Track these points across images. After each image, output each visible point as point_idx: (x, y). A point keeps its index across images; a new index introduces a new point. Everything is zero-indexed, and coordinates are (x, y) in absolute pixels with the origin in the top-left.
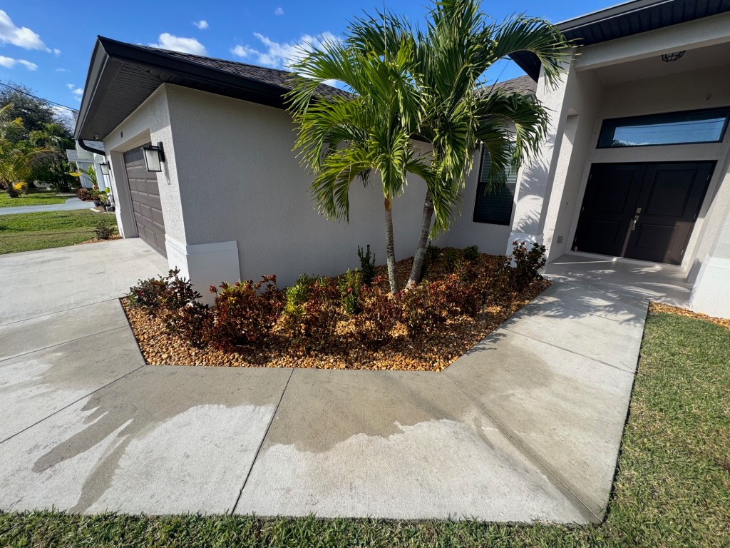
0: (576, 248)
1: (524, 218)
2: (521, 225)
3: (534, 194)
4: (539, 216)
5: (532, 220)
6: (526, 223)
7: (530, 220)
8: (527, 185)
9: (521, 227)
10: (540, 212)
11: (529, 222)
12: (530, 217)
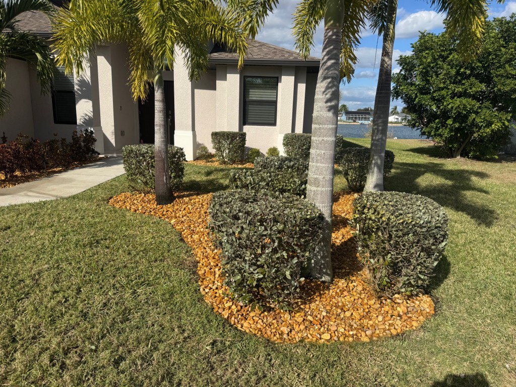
0: (142, 141)
1: (84, 115)
2: (82, 120)
3: (85, 98)
4: (92, 114)
5: (88, 116)
6: (85, 119)
7: (87, 117)
8: (80, 92)
9: (83, 122)
10: (92, 111)
11: (87, 118)
12: (86, 115)
